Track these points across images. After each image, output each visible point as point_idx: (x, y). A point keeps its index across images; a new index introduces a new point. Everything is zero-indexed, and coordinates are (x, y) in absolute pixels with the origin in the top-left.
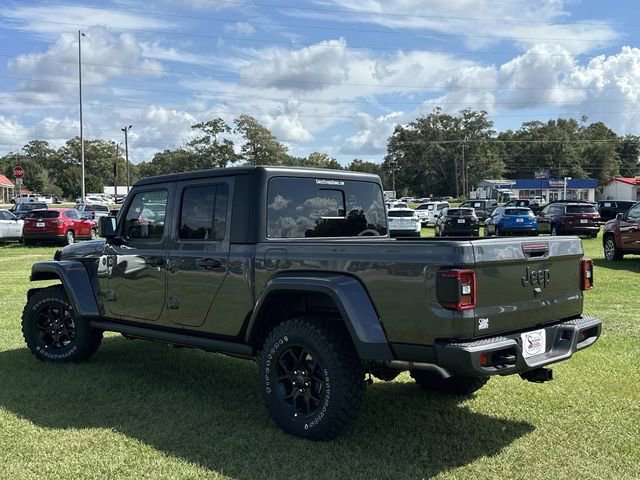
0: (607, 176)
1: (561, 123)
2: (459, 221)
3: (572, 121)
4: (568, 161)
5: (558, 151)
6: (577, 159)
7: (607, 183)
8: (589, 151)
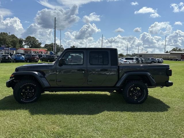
0: (17, 47)
1: (4, 33)
2: (6, 58)
3: (7, 33)
4: (8, 43)
5: (5, 41)
6: (10, 43)
7: (17, 49)
8: (12, 41)
